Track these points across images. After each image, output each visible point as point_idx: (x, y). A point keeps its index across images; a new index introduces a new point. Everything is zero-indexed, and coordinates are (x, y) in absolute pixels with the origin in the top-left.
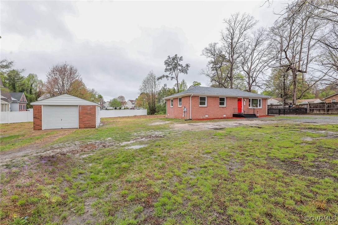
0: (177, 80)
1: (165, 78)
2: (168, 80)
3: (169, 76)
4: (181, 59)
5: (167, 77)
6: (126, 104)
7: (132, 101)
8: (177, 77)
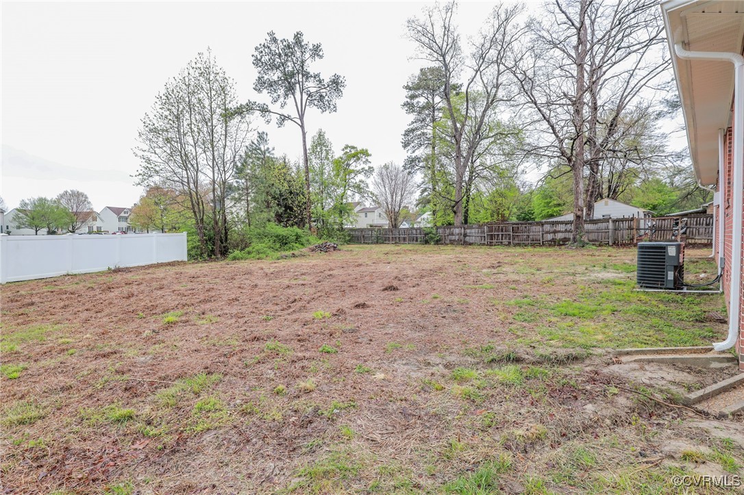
0: (302, 126)
1: (258, 113)
2: (268, 122)
3: (271, 108)
4: (316, 51)
5: (264, 110)
6: (95, 219)
7: (117, 211)
8: (303, 115)
